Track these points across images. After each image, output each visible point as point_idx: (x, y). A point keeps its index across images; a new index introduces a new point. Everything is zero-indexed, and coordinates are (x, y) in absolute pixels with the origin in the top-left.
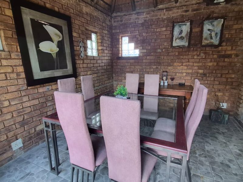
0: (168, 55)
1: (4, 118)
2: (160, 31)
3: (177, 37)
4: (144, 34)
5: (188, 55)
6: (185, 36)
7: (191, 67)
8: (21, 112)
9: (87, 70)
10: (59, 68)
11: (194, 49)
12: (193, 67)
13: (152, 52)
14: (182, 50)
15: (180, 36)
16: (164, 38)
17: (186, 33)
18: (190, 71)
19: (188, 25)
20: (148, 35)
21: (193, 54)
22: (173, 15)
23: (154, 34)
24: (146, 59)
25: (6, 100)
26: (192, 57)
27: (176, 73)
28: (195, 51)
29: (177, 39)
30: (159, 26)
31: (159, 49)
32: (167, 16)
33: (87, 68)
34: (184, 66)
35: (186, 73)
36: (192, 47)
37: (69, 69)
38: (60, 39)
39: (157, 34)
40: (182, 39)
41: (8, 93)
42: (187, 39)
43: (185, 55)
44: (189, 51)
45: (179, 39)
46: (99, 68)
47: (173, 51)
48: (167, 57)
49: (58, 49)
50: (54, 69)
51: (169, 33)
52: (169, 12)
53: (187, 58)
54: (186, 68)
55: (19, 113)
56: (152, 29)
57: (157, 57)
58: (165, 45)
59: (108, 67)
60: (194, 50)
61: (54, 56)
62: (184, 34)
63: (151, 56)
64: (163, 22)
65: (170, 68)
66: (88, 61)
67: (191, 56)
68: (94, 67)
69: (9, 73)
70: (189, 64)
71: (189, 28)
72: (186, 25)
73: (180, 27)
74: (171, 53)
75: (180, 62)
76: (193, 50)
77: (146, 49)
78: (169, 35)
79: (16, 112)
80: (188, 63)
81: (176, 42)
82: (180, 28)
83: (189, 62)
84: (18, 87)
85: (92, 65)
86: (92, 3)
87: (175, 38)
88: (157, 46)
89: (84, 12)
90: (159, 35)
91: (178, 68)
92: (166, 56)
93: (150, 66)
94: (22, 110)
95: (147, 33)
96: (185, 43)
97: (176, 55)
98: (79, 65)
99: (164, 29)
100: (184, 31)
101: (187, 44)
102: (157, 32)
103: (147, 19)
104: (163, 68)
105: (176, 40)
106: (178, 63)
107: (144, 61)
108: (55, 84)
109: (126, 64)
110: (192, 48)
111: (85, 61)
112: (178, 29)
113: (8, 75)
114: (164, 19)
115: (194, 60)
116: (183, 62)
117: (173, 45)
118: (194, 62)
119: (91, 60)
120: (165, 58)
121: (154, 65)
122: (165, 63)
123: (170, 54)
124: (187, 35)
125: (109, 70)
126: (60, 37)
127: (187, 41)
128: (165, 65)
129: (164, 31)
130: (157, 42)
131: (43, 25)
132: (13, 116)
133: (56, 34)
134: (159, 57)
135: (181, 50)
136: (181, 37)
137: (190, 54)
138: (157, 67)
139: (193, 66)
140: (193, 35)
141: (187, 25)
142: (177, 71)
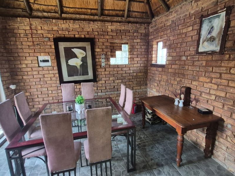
0: (193, 65)
1: (49, 99)
2: (186, 33)
3: (205, 38)
4: (171, 38)
5: (221, 66)
6: (217, 36)
7: (223, 87)
8: (57, 98)
9: (109, 76)
10: (81, 75)
11: (230, 56)
12: (227, 88)
13: (177, 60)
14: (212, 58)
15: (209, 36)
16: (190, 41)
17: (218, 30)
18: (223, 94)
19: (223, 17)
20: (174, 38)
21: (229, 66)
22: (203, 6)
23: (180, 36)
24: (171, 68)
25: (50, 90)
26: (226, 70)
27: (201, 93)
28: (232, 61)
29: (205, 41)
30: (186, 25)
31: (184, 56)
32: (195, 9)
33: (109, 75)
34: (214, 84)
35: (216, 96)
36: (227, 54)
37: (90, 76)
38: (84, 56)
39: (183, 36)
40: (212, 41)
41: (51, 87)
42: (219, 40)
43: (216, 67)
44: (222, 60)
45: (208, 41)
46: (124, 75)
47: (200, 59)
48: (192, 67)
49: (82, 63)
50: (78, 76)
51: (196, 34)
52: (197, 3)
53: (217, 71)
54: (216, 87)
55: (56, 98)
56: (179, 31)
57: (182, 66)
58: (191, 50)
59: (140, 74)
60: (231, 59)
61: (79, 67)
62: (214, 33)
63: (176, 64)
64: (190, 19)
65: (194, 83)
66: (111, 69)
67: (224, 69)
68: (117, 74)
69: (52, 77)
70: (220, 82)
71: (224, 21)
72: (219, 18)
73: (210, 22)
74: (197, 62)
75: (208, 77)
76: (229, 60)
77: (172, 56)
78: (196, 36)
79: (55, 97)
80: (219, 80)
81: (203, 47)
82: (210, 24)
83: (220, 78)
84: (56, 85)
85: (115, 73)
86: (122, 19)
87: (203, 39)
88: (182, 51)
89: (109, 30)
90: (185, 38)
91: (205, 85)
92: (190, 66)
93: (175, 77)
94: (57, 97)
95: (173, 36)
96: (215, 47)
97: (203, 66)
98: (100, 72)
99: (190, 28)
100: (215, 28)
101: (218, 49)
102: (183, 33)
103: (175, 19)
104: (187, 82)
105: (203, 42)
106: (204, 78)
107: (170, 70)
108: (79, 85)
109: (156, 72)
110: (228, 56)
111: (107, 69)
112: (207, 26)
113: (52, 78)
114: (192, 14)
115: (229, 76)
116: (212, 78)
117: (199, 51)
118: (229, 80)
119: (114, 68)
120: (190, 68)
121: (179, 77)
122: (190, 76)
123: (195, 63)
124: (219, 33)
125: (141, 77)
126: (84, 54)
127: (218, 44)
128: (189, 78)
129: (191, 31)
130: (183, 46)
131: (72, 49)
132: (53, 99)
133: (81, 53)
134: (183, 66)
135: (210, 57)
136: (211, 38)
137: (223, 65)
138: (180, 80)
139: (228, 86)
140: (231, 32)
141: (221, 17)
142: (203, 89)
